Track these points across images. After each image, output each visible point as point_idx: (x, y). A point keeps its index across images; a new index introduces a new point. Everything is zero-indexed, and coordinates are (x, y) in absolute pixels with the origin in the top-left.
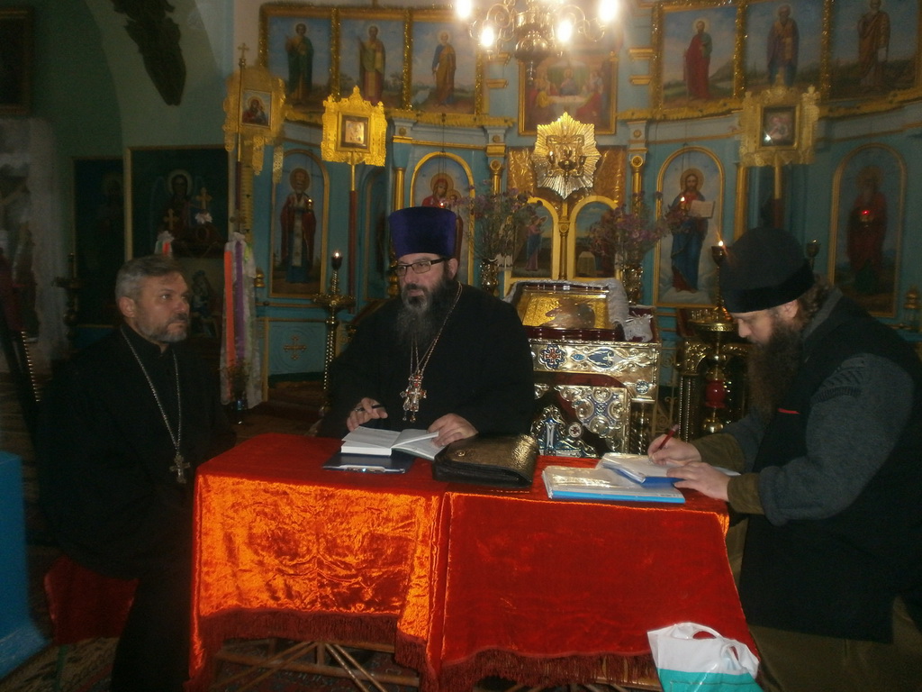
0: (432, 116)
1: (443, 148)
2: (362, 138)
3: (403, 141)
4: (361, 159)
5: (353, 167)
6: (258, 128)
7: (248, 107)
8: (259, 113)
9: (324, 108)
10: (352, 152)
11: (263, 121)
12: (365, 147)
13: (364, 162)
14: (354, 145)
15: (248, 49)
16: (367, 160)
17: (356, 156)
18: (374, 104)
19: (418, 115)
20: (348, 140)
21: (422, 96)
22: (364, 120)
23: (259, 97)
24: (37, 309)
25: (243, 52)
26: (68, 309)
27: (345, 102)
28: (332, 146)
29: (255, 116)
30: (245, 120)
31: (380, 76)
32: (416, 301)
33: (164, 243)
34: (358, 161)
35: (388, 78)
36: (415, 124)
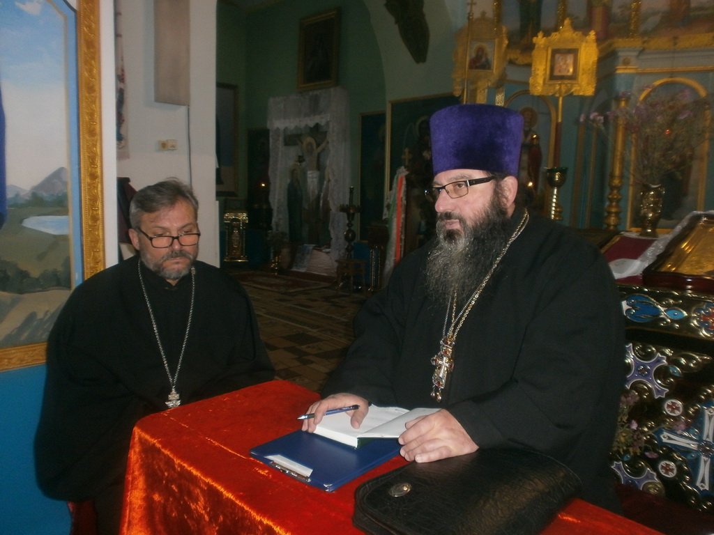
0: (662, 42)
1: (672, 74)
2: (571, 70)
3: (626, 71)
4: (569, 90)
5: (561, 99)
6: (482, 72)
7: (474, 55)
8: (484, 59)
9: (534, 45)
10: (560, 84)
11: (487, 66)
12: (573, 77)
13: (572, 93)
14: (562, 78)
15: (475, 4)
16: (576, 91)
17: (564, 89)
18: (586, 34)
19: (644, 42)
20: (557, 73)
21: (652, 21)
22: (574, 52)
23: (484, 44)
24: (330, 228)
25: (471, 6)
26: (348, 228)
27: (555, 36)
28: (541, 81)
29: (480, 63)
30: (471, 67)
31: (607, 9)
32: (451, 236)
33: (400, 177)
34: (566, 92)
35: (616, 10)
36: (642, 52)
